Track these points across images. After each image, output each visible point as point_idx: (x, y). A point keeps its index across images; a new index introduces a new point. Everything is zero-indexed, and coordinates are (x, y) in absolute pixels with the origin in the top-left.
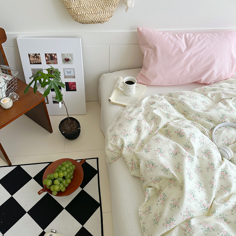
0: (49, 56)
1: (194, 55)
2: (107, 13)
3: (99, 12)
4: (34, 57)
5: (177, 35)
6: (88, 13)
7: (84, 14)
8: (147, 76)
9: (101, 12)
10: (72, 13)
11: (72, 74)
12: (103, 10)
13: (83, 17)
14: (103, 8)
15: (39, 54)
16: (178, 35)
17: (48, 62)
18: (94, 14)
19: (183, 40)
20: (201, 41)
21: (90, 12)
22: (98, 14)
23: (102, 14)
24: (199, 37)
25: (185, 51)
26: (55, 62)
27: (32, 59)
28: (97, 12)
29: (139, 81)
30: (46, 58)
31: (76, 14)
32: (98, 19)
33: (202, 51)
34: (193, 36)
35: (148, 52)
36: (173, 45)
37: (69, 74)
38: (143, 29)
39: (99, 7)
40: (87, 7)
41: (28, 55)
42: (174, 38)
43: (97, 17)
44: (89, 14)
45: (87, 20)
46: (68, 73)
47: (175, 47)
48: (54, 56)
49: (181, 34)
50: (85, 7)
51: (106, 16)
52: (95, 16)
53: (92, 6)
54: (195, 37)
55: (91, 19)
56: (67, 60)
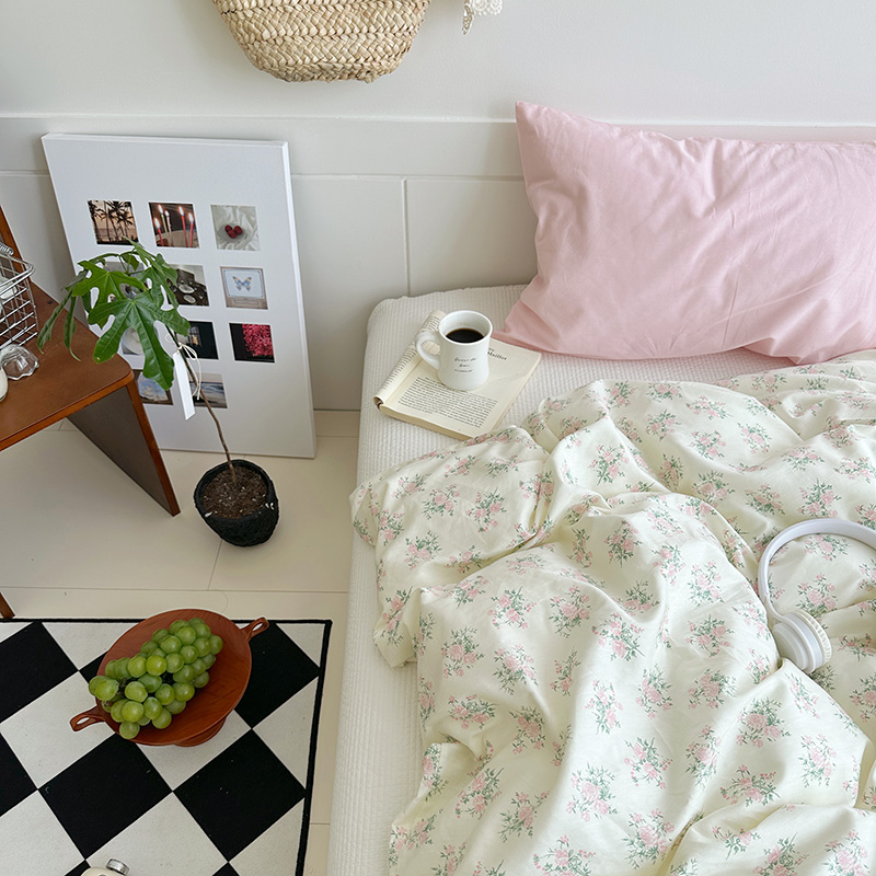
0: (167, 213)
1: (745, 233)
2: (381, 35)
3: (348, 31)
4: (111, 217)
5: (681, 145)
6: (305, 31)
7: (287, 38)
8: (542, 312)
9: (356, 30)
10: (242, 30)
11: (255, 293)
12: (367, 20)
13: (284, 48)
14: (365, 14)
15: (129, 204)
16: (688, 144)
17: (164, 236)
18: (327, 39)
19: (706, 168)
20: (783, 175)
21: (314, 30)
22: (345, 38)
23: (363, 38)
24: (778, 154)
25: (708, 211)
26: (189, 240)
27: (102, 224)
28: (340, 31)
29: (514, 334)
30: (156, 220)
31: (256, 35)
32: (343, 59)
33: (780, 214)
34: (750, 152)
35: (553, 212)
36: (656, 185)
37: (244, 293)
38: (538, 113)
39: (349, 7)
40: (299, 7)
41: (88, 207)
42: (669, 154)
43: (341, 52)
44: (309, 39)
45: (300, 62)
46: (240, 285)
47: (665, 194)
48: (186, 215)
49: (700, 140)
50: (290, 9)
51: (380, 49)
52: (330, 46)
54: (758, 157)
55: (316, 59)
56: (233, 233)
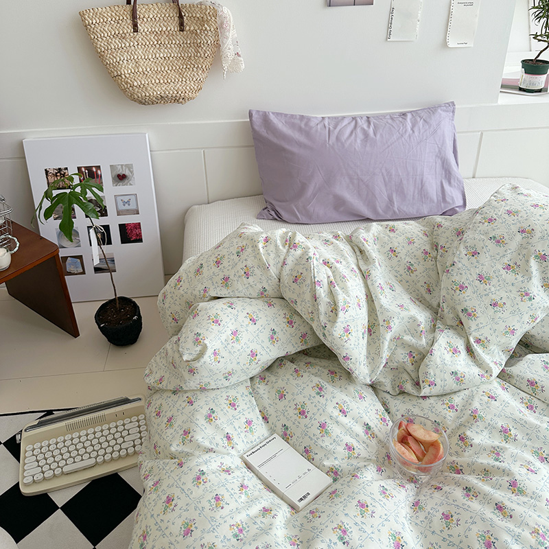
0: (87, 171)
2: (188, 82)
4: (57, 176)
6: (153, 82)
9: (177, 80)
10: (123, 83)
11: (133, 206)
12: (181, 76)
13: (144, 89)
15: (66, 169)
18: (164, 84)
21: (157, 81)
22: (172, 83)
23: (180, 83)
27: (52, 180)
28: (169, 81)
31: (130, 84)
32: (171, 92)
37: (127, 207)
39: (173, 71)
40: (150, 72)
41: (44, 172)
43: (170, 89)
44: (155, 84)
45: (152, 94)
46: (125, 203)
48: (96, 171)
50: (146, 73)
51: (188, 88)
52: (166, 87)
53: (159, 69)
55: (159, 93)
56: (121, 178)
